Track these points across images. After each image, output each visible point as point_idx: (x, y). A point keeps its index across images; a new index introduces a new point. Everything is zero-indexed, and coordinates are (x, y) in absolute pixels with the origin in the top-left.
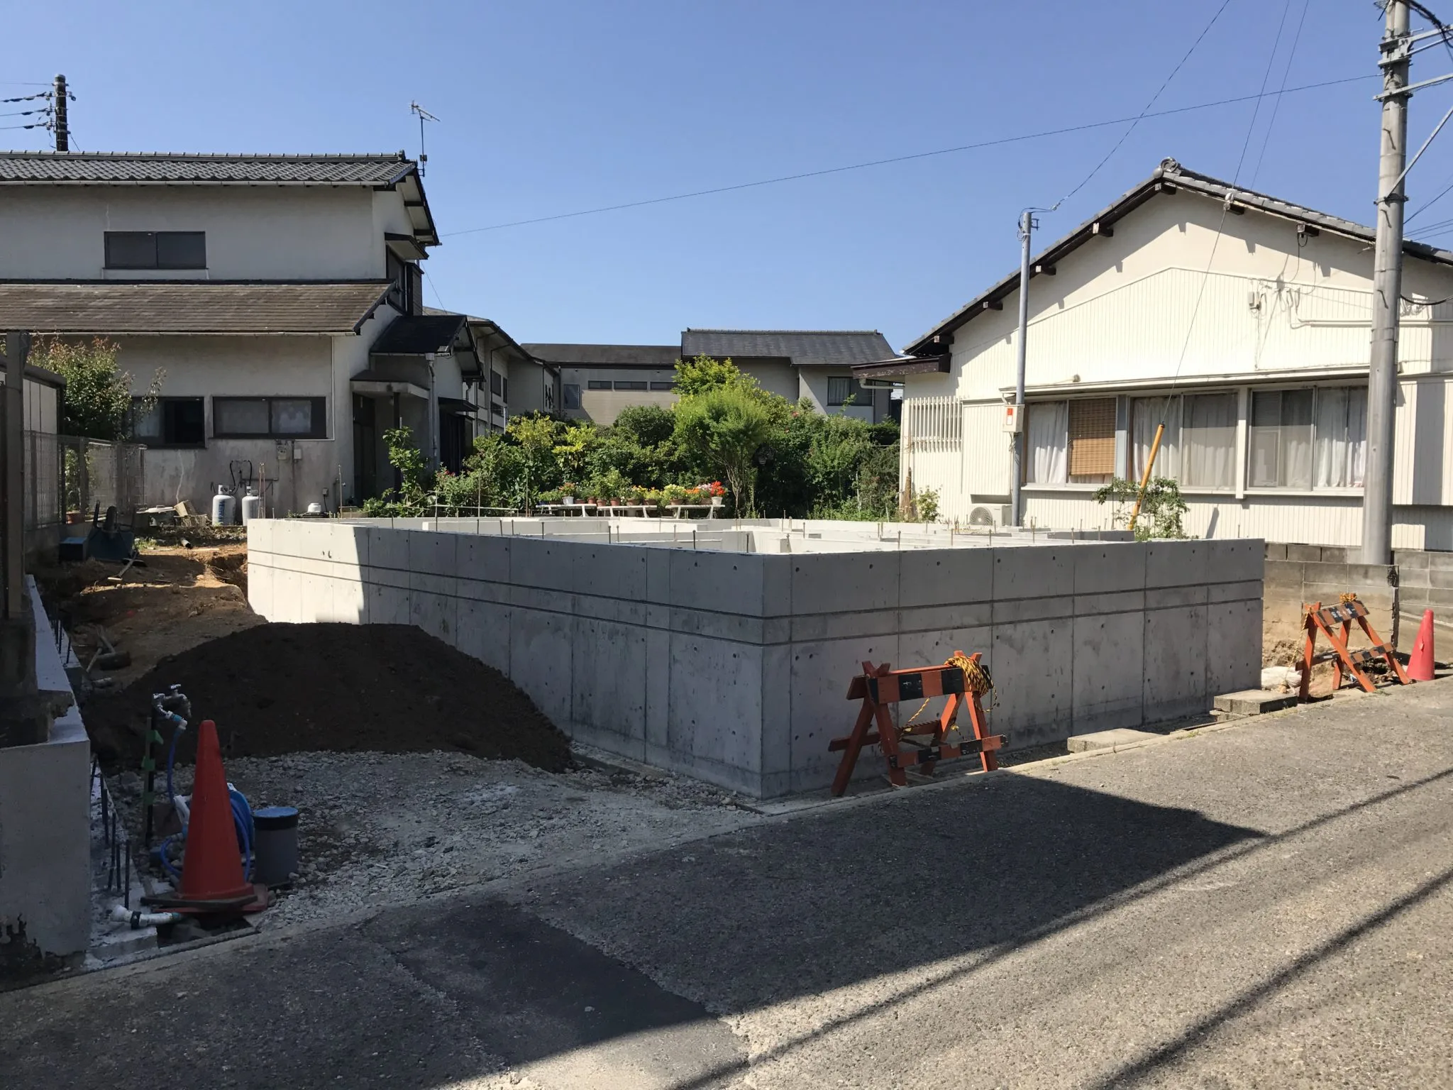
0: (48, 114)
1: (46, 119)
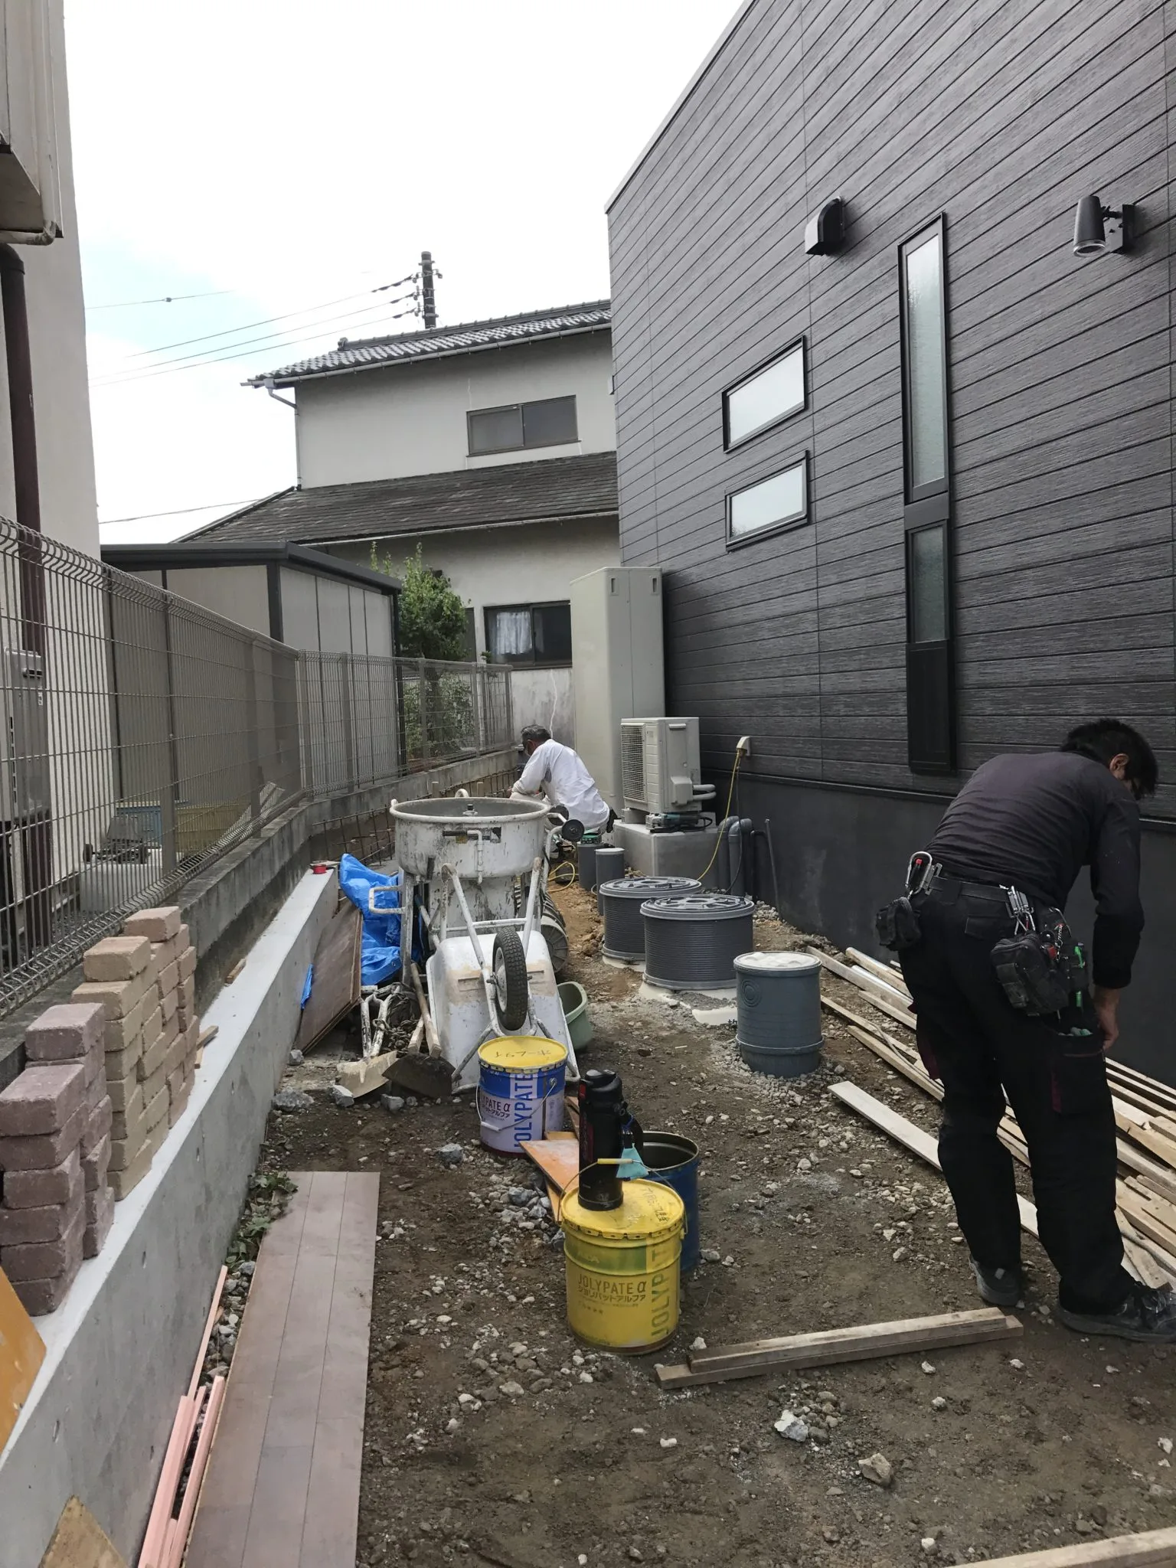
0: (416, 299)
1: (413, 304)
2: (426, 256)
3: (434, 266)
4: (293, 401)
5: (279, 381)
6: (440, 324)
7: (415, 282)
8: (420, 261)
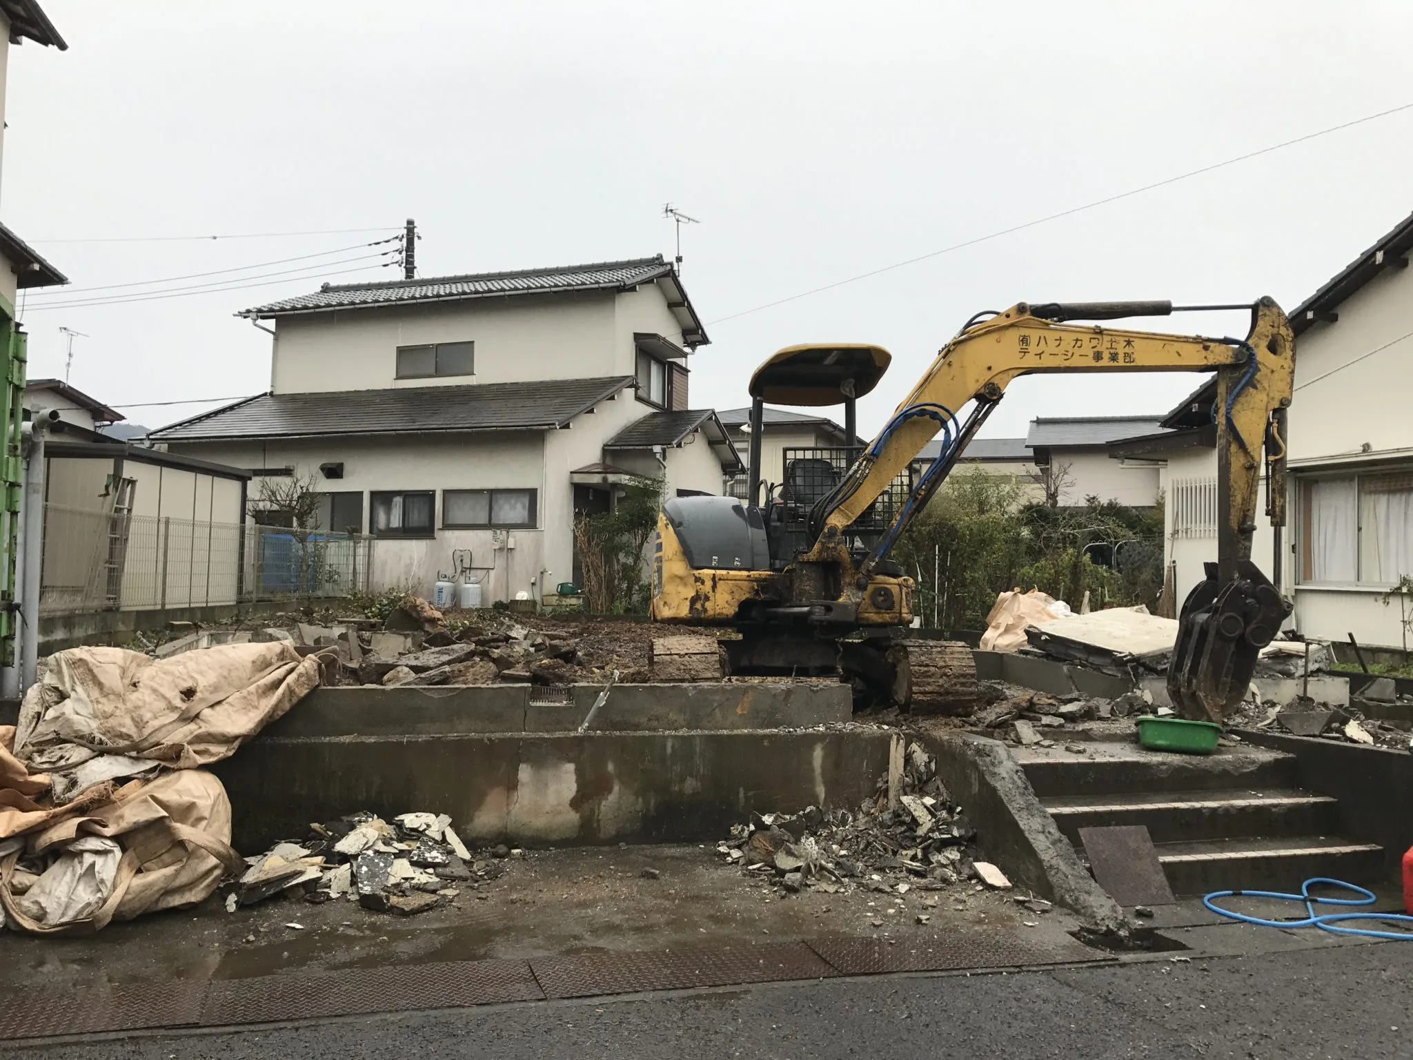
0: (400, 253)
1: (398, 257)
2: (410, 223)
3: (416, 230)
4: (273, 329)
5: (262, 314)
6: (417, 276)
7: (401, 240)
8: (405, 225)
